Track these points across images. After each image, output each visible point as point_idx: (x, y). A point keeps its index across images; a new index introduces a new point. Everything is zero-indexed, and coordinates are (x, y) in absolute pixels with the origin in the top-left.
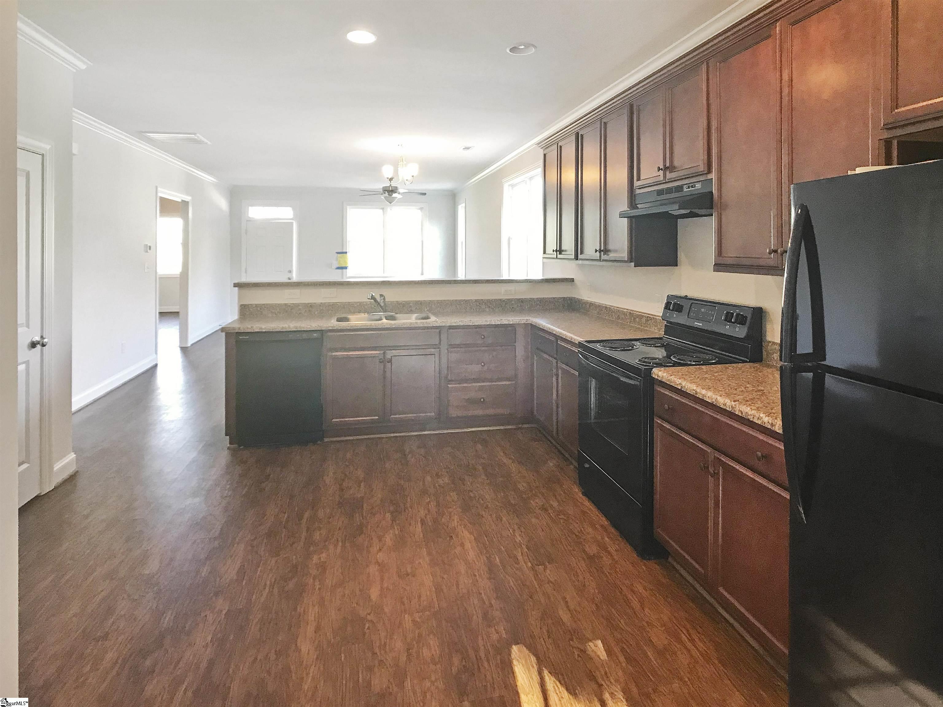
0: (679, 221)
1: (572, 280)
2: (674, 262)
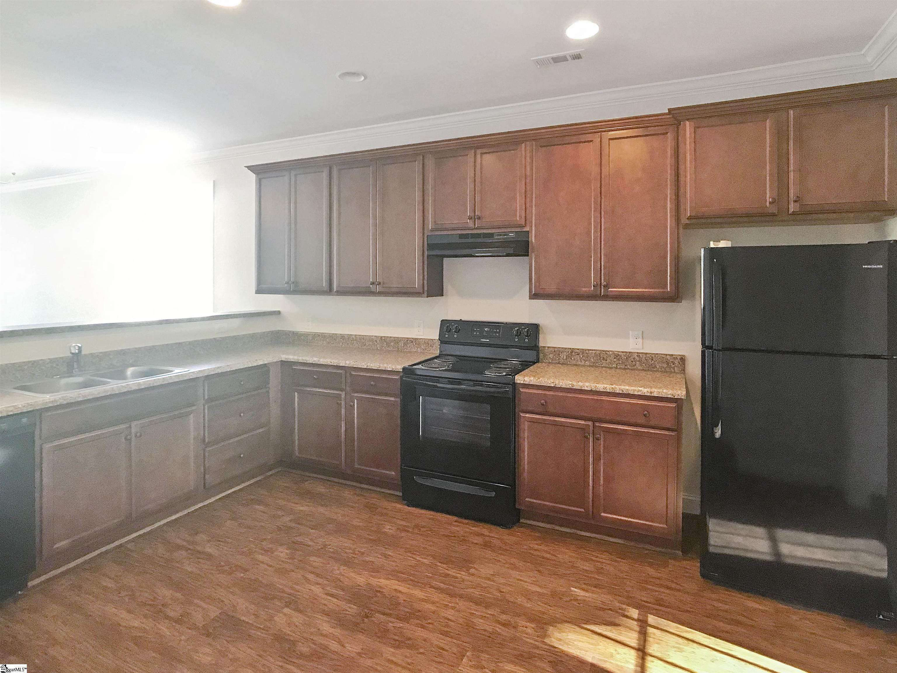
0: (445, 259)
1: (279, 313)
2: (440, 293)
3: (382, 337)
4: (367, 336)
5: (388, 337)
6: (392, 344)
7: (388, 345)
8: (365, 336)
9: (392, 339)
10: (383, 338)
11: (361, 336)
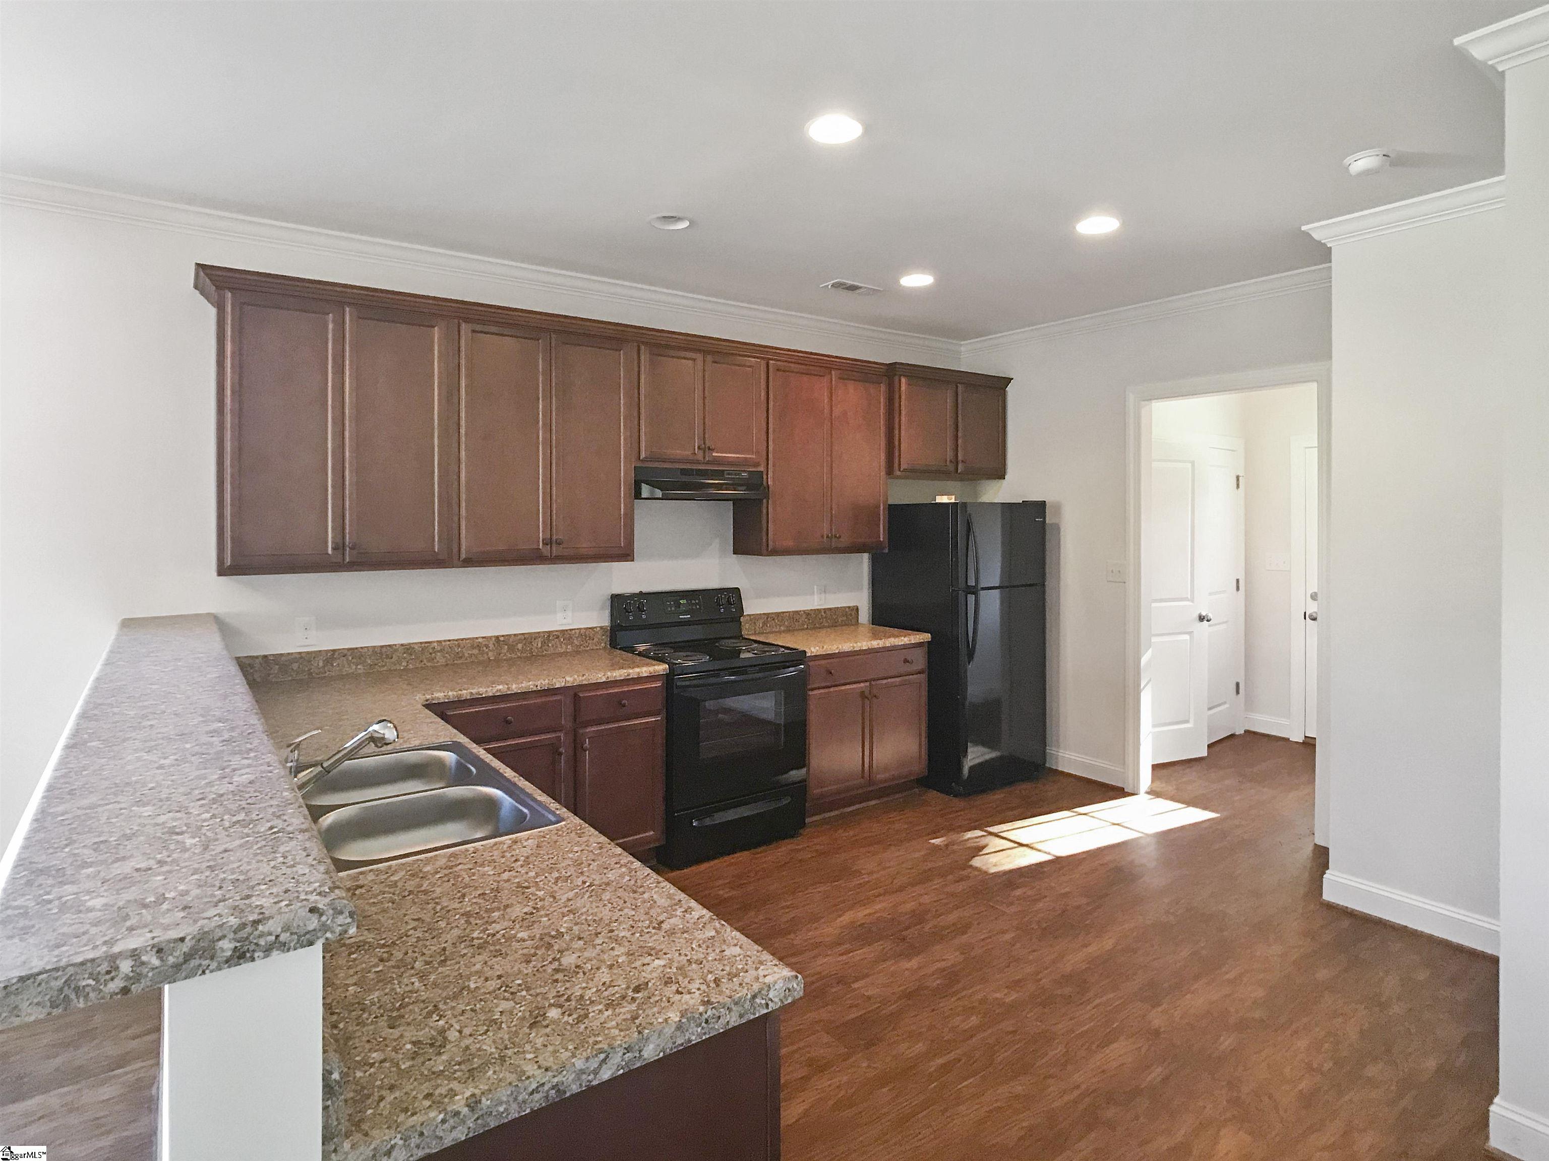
2: (628, 557)
3: (497, 637)
4: (466, 639)
5: (510, 635)
6: (520, 646)
7: (512, 649)
8: (462, 640)
9: (520, 637)
10: (502, 639)
11: (452, 642)
